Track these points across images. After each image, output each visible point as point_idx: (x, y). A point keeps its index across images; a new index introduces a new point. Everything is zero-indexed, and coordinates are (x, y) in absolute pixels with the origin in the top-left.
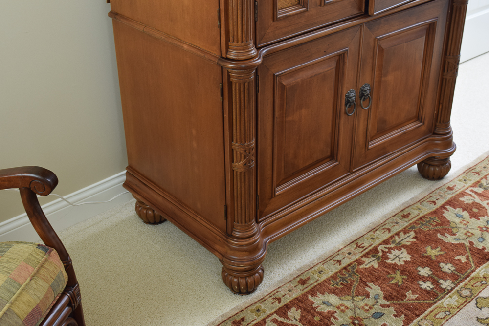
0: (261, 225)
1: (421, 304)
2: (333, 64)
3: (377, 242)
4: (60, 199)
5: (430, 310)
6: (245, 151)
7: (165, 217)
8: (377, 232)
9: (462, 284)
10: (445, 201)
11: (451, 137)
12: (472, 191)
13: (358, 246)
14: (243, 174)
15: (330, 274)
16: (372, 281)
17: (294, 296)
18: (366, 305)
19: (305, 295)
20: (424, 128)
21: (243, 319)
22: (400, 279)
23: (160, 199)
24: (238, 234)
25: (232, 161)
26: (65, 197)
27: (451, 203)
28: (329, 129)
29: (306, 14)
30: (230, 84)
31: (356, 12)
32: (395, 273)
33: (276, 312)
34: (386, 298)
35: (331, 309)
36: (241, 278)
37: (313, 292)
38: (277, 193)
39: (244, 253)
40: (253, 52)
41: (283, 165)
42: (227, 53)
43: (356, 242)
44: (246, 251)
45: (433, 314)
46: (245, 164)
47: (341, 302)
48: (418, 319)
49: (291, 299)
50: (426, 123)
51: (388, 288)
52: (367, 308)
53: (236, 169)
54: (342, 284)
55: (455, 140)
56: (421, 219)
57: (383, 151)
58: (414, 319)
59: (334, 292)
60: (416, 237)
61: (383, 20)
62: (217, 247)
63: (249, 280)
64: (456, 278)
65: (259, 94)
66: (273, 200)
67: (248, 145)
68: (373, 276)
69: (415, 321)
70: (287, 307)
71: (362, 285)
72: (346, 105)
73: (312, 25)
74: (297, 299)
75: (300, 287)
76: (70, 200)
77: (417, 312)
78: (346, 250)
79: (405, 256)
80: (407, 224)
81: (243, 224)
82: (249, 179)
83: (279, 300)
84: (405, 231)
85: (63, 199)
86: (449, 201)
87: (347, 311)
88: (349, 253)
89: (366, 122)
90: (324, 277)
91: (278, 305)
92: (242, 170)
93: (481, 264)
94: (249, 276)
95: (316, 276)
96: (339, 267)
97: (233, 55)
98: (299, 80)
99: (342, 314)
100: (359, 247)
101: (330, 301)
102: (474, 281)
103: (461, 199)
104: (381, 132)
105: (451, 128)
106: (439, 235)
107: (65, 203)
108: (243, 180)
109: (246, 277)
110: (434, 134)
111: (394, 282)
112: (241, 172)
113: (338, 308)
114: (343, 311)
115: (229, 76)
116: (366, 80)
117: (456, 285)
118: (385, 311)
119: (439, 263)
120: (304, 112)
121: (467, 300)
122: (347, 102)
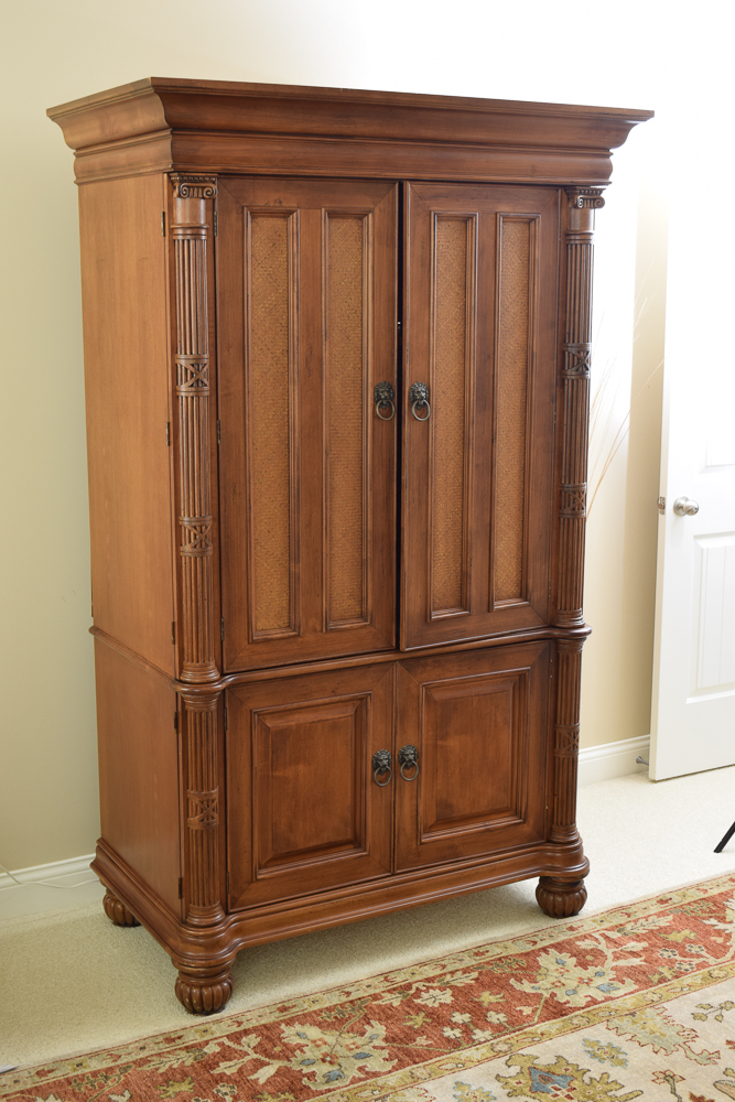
0: (233, 918)
1: (430, 1052)
2: (350, 711)
3: (418, 977)
4: (5, 874)
5: (438, 1059)
6: (202, 802)
7: (138, 919)
8: (426, 967)
9: (503, 1038)
10: (552, 942)
11: (579, 848)
12: (602, 935)
13: (386, 979)
14: (199, 834)
15: (327, 1005)
16: (380, 1020)
17: (263, 1022)
18: (354, 1044)
19: (279, 1023)
20: (527, 829)
21: (179, 1038)
22: (420, 1023)
23: (124, 880)
24: (196, 921)
25: (187, 815)
26: (12, 872)
27: (559, 947)
28: (349, 801)
29: (300, 640)
30: (185, 713)
31: (381, 645)
32: (417, 1014)
33: (227, 1036)
34: (386, 1040)
35: (302, 1042)
36: (196, 987)
37: (290, 1022)
38: (259, 877)
39: (198, 948)
40: (214, 675)
41: (270, 837)
42: (180, 675)
43: (386, 976)
44: (201, 945)
45: (438, 1064)
46: (202, 820)
47: (322, 1036)
48: (415, 1066)
49: (257, 1024)
50: (531, 821)
51: (396, 1030)
52: (353, 1047)
53: (191, 827)
54: (336, 1018)
55: (587, 853)
56: (500, 959)
57: (450, 852)
58: (408, 1065)
59: (320, 1025)
60: (476, 980)
61: (430, 661)
62: (171, 941)
63: (205, 992)
64: (499, 1030)
65: (228, 732)
66: (254, 885)
67: (206, 795)
68: (386, 1015)
69: (408, 1068)
70: (246, 1032)
71: (363, 1021)
72: (374, 769)
73: (310, 654)
74: (264, 1026)
75: (277, 1014)
76: (18, 878)
77: (417, 1060)
78: (366, 982)
79: (447, 998)
80: (474, 963)
81: (201, 907)
82: (208, 842)
83: (240, 1024)
84: (466, 971)
85: (9, 875)
86: (558, 943)
87: (323, 1046)
88: (368, 986)
89: (415, 802)
90: (316, 1007)
91: (235, 1029)
92: (198, 828)
93: (548, 1020)
94: (206, 986)
95: (306, 1006)
96: (344, 999)
97: (188, 676)
98: (293, 723)
99: (315, 1049)
100: (388, 981)
101: (308, 1034)
102: (524, 1036)
103: (578, 943)
104: (446, 820)
105: (577, 834)
106: (512, 981)
107: (10, 880)
108: (199, 842)
109: (201, 987)
110: (549, 841)
111: (409, 1024)
112: (197, 831)
113: (314, 1042)
114: (318, 1046)
115: (184, 704)
116: (408, 741)
117: (495, 1038)
118: (376, 1053)
119: (488, 1010)
120: (301, 768)
121: (498, 1055)
122: (376, 765)
